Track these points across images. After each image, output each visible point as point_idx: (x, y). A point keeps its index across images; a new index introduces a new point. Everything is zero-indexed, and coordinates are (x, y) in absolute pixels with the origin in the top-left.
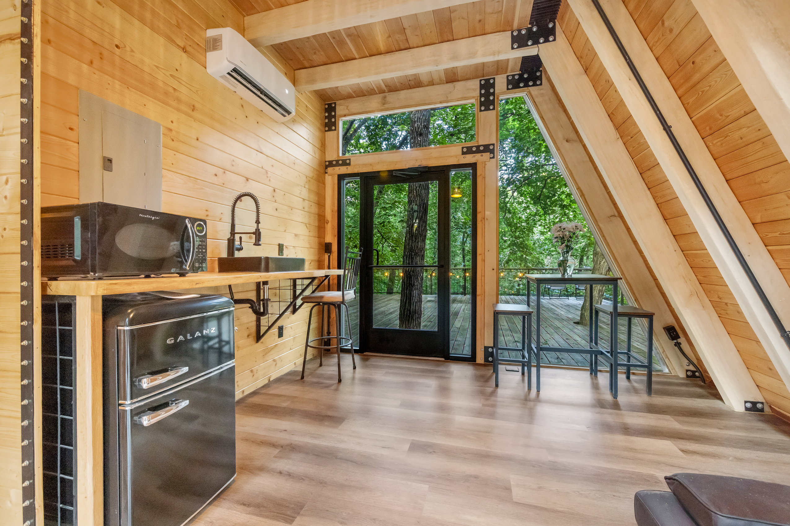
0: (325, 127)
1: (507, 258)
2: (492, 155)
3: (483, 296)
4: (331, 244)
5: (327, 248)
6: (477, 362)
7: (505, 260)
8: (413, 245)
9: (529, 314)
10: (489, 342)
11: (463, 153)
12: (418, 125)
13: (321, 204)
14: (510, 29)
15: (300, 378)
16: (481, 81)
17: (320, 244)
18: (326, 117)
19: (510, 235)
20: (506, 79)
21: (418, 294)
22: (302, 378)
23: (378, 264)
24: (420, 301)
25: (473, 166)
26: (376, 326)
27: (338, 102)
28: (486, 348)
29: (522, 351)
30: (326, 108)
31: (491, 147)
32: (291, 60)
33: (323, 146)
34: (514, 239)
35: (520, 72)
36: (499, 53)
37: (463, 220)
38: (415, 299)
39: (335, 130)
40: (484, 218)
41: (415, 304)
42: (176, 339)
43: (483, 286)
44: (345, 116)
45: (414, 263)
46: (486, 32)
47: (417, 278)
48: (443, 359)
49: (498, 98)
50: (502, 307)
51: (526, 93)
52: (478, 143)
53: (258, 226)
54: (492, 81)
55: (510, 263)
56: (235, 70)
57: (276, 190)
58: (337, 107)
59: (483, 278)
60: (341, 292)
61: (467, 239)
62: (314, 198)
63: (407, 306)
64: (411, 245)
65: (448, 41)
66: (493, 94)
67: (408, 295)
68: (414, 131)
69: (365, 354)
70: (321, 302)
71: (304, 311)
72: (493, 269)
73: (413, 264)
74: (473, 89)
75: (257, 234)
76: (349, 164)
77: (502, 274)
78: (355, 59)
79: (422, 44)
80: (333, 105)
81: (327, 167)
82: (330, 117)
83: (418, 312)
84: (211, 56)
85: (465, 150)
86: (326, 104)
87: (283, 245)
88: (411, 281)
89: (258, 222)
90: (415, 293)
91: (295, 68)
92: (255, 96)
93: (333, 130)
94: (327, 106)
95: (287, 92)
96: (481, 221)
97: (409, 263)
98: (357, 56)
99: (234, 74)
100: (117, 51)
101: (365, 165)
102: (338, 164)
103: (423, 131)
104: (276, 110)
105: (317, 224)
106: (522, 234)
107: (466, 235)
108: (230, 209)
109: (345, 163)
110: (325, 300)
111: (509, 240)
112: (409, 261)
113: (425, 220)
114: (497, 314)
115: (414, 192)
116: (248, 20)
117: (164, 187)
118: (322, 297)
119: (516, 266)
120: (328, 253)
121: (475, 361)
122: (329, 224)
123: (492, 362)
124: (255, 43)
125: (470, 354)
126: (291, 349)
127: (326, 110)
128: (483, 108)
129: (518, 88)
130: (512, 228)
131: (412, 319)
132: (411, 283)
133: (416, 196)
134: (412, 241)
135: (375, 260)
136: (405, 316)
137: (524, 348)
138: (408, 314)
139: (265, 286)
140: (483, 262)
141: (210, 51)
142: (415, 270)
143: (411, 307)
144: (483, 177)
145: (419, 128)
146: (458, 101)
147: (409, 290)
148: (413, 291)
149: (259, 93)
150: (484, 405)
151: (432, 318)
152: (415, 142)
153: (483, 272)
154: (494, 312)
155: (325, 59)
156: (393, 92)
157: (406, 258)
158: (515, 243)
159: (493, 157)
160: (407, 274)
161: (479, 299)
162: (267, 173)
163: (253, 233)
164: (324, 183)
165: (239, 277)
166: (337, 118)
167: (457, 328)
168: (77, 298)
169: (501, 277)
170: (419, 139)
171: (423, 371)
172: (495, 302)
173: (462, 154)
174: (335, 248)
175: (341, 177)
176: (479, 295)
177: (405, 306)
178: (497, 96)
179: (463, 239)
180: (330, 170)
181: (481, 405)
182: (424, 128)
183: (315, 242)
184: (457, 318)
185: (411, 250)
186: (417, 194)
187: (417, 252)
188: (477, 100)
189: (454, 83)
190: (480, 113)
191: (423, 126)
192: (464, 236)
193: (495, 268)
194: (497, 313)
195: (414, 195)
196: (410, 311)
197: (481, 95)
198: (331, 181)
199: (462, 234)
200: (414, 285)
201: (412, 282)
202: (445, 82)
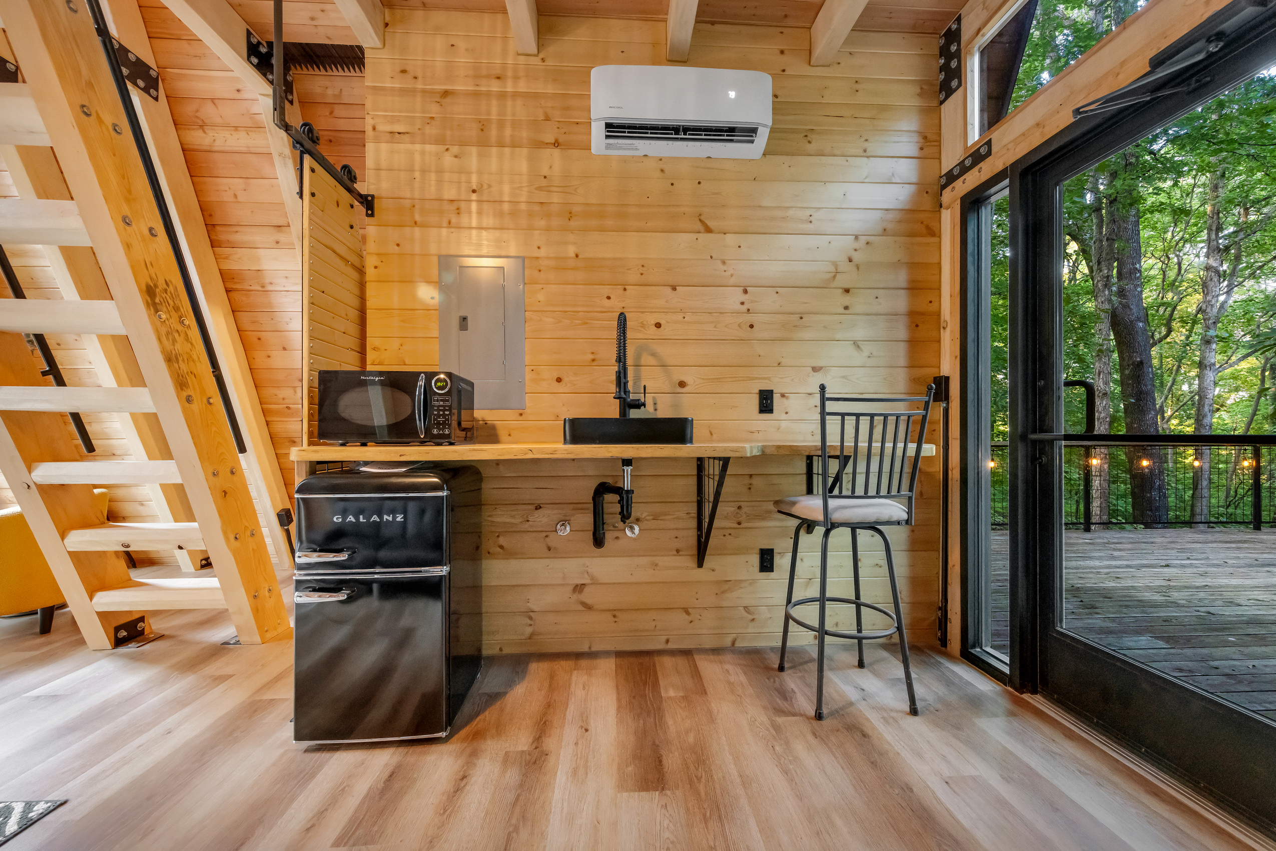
0: (940, 93)
4: (948, 378)
13: (921, 287)
17: (917, 380)
18: (941, 70)
27: (964, 11)
30: (940, 48)
32: (786, 16)
39: (960, 85)
42: (344, 518)
44: (979, 31)
57: (748, 289)
58: (963, 23)
69: (1026, 696)
76: (988, 156)
80: (955, 27)
81: (940, 190)
82: (948, 64)
86: (942, 36)
87: (771, 392)
93: (956, 90)
94: (942, 41)
100: (474, 197)
101: (1023, 135)
102: (963, 172)
109: (978, 158)
120: (942, 401)
122: (948, 330)
127: (941, 52)
149: (672, 135)
165: (481, 450)
166: (962, 52)
174: (955, 388)
175: (968, 201)
180: (947, 194)
198: (949, 222)
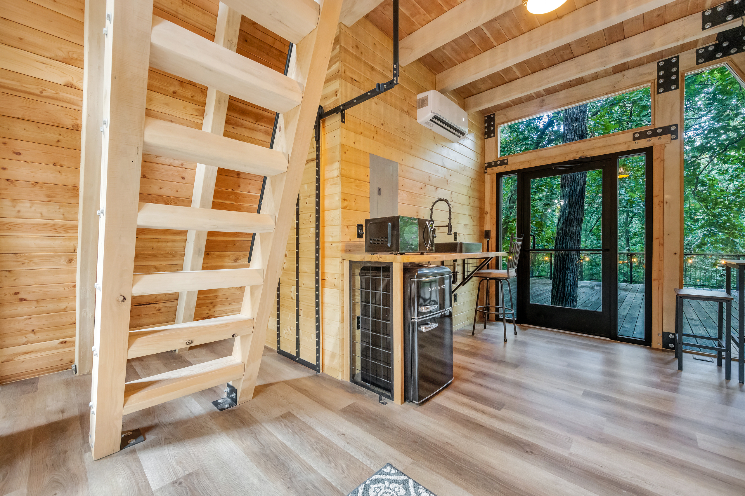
0: (485, 135)
1: (700, 241)
2: (674, 136)
3: (661, 281)
4: (490, 231)
5: (487, 234)
6: (652, 347)
7: (696, 243)
8: (567, 229)
9: (729, 301)
10: (669, 327)
11: (635, 139)
12: (573, 111)
13: (481, 199)
14: (700, 9)
15: (471, 334)
16: (658, 63)
17: (481, 231)
18: (485, 127)
19: (704, 213)
20: (695, 55)
21: (573, 277)
22: (473, 334)
23: (534, 247)
24: (576, 285)
25: (649, 151)
26: (532, 302)
27: (496, 113)
28: (665, 335)
29: (718, 341)
30: (485, 120)
31: (673, 128)
33: (482, 151)
34: (711, 218)
35: (717, 42)
36: (684, 37)
37: (628, 198)
38: (569, 282)
39: (494, 136)
40: (663, 202)
41: (569, 287)
43: (661, 270)
44: (503, 123)
45: (569, 247)
46: (666, 22)
47: (572, 262)
48: (610, 339)
49: (683, 76)
50: (687, 291)
51: (726, 62)
52: (655, 126)
53: (450, 221)
54: (674, 60)
55: (705, 247)
56: (435, 117)
57: (452, 192)
58: (496, 117)
59: (661, 262)
60: (506, 271)
61: (632, 219)
62: (476, 194)
63: (561, 288)
64: (565, 230)
65: (618, 41)
66: (677, 73)
67: (561, 277)
68: (568, 118)
69: (522, 325)
70: (488, 277)
71: (473, 283)
72: (676, 254)
73: (567, 248)
74: (648, 73)
75: (450, 226)
76: (507, 163)
77: (690, 261)
78: (519, 78)
79: (588, 51)
80: (492, 116)
81: (486, 168)
82: (489, 127)
83: (573, 295)
84: (420, 111)
85: (637, 135)
86: (485, 117)
87: (456, 233)
88: (565, 265)
89: (450, 218)
90: (570, 276)
91: (465, 97)
92: (443, 129)
93: (492, 137)
94: (486, 118)
95: (464, 119)
96: (659, 204)
97: (563, 247)
98: (519, 75)
99: (435, 120)
100: (382, 127)
101: (523, 162)
102: (496, 165)
103: (579, 116)
104: (454, 134)
105: (478, 216)
106: (727, 211)
107: (631, 214)
108: (430, 210)
109: (503, 163)
110: (492, 276)
111: (703, 219)
112: (562, 245)
113: (581, 204)
114: (680, 299)
115: (568, 178)
116: (438, 76)
117: (399, 201)
118: (490, 273)
119: (717, 252)
120: (487, 238)
121: (651, 346)
122: (488, 215)
123: (673, 349)
124: (442, 91)
125: (644, 338)
126: (461, 313)
127: (486, 122)
128: (661, 90)
129: (714, 59)
130: (708, 204)
131: (566, 301)
132: (565, 266)
133: (571, 181)
134: (566, 225)
135: (531, 244)
136: (558, 298)
137: (720, 337)
138: (562, 296)
139: (455, 263)
140: (661, 247)
141: (420, 108)
142: (569, 254)
143: (565, 290)
144: (662, 160)
145: (574, 114)
146: (627, 88)
147: (563, 273)
148: (567, 274)
149: (446, 127)
150: (662, 381)
151: (588, 304)
152: (569, 128)
153: (661, 256)
154: (676, 296)
155: (491, 85)
156: (553, 94)
157: (560, 242)
158: (714, 223)
159: (676, 138)
160: (560, 258)
161: (655, 284)
162: (447, 181)
163: (447, 226)
164: (483, 182)
166: (495, 126)
167: (623, 316)
168: (394, 264)
169: (689, 265)
170: (574, 125)
171: (586, 345)
172: (678, 287)
173: (633, 140)
174: (493, 234)
175: (499, 175)
176: (655, 280)
177: (558, 288)
178: (681, 74)
179: (627, 219)
180: (489, 170)
181: (659, 381)
182: (581, 113)
183: (477, 229)
184: (621, 306)
185: (565, 234)
186: (572, 180)
187: (572, 236)
188: (653, 84)
189: (623, 72)
190: (657, 96)
191: (580, 111)
192: (628, 215)
193: (678, 252)
194: (681, 297)
195: (568, 181)
196: (564, 294)
197: (659, 77)
198: (489, 180)
199: (625, 214)
200: (568, 268)
201: (567, 265)
202: (612, 73)
